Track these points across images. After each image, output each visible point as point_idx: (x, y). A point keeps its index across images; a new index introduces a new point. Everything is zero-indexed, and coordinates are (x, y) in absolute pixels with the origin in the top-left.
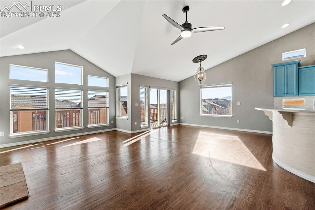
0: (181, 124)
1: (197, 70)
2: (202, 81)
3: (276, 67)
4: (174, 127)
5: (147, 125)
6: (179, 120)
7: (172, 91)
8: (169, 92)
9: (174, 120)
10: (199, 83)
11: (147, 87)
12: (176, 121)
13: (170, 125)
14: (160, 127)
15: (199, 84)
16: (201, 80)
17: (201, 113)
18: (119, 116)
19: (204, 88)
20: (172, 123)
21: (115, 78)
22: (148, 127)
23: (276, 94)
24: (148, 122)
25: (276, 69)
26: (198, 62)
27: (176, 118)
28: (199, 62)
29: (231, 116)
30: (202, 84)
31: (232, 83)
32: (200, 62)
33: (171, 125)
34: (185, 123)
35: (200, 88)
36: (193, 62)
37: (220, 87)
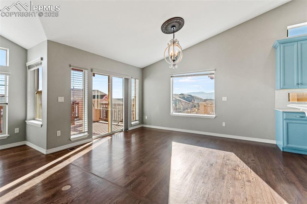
0: (144, 126)
1: (168, 44)
2: (176, 62)
3: (285, 45)
4: (134, 131)
5: (86, 133)
6: (142, 120)
7: (133, 80)
8: (127, 81)
9: (136, 121)
10: (170, 65)
11: (87, 69)
12: (137, 122)
13: (128, 129)
14: (111, 135)
15: (172, 67)
16: (174, 61)
17: (171, 112)
18: (34, 119)
19: (176, 76)
20: (132, 126)
21: (26, 51)
22: (87, 137)
23: (284, 85)
24: (87, 128)
25: (284, 47)
26: (169, 33)
27: (137, 119)
28: (171, 33)
29: (214, 116)
30: (176, 66)
31: (215, 70)
32: (174, 32)
33: (130, 129)
34: (150, 124)
35: (171, 77)
36: (162, 31)
37: (198, 75)
